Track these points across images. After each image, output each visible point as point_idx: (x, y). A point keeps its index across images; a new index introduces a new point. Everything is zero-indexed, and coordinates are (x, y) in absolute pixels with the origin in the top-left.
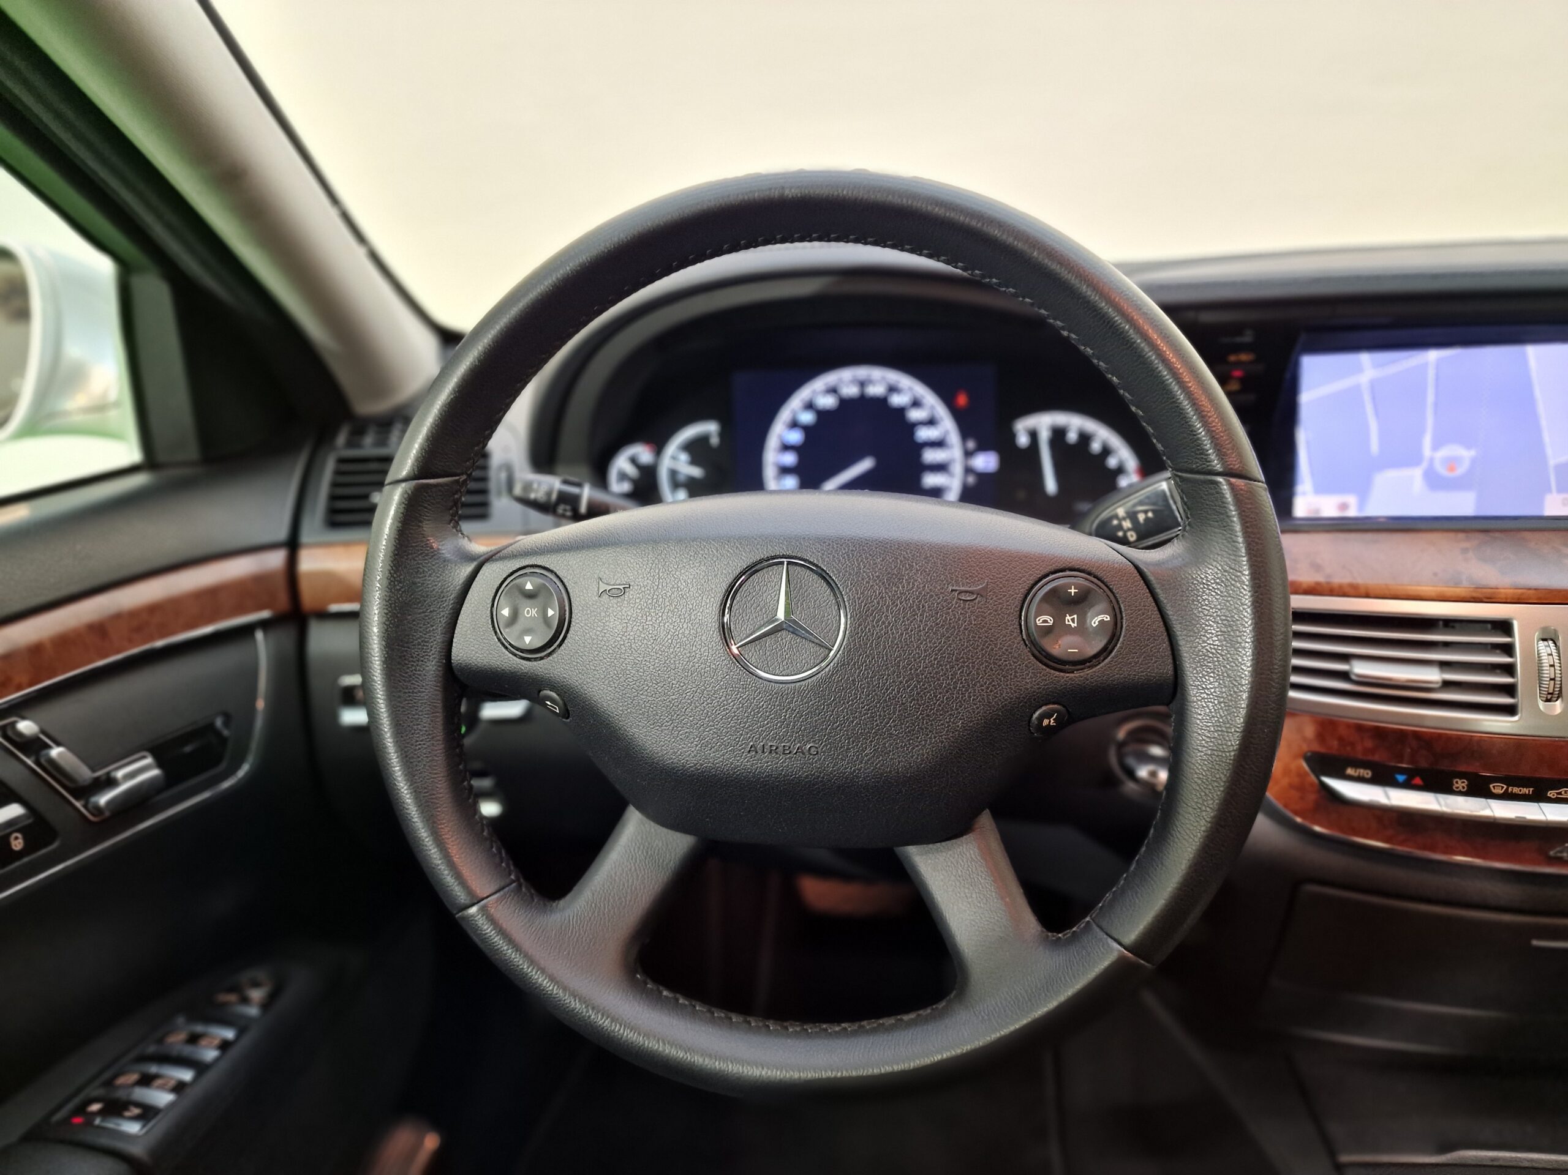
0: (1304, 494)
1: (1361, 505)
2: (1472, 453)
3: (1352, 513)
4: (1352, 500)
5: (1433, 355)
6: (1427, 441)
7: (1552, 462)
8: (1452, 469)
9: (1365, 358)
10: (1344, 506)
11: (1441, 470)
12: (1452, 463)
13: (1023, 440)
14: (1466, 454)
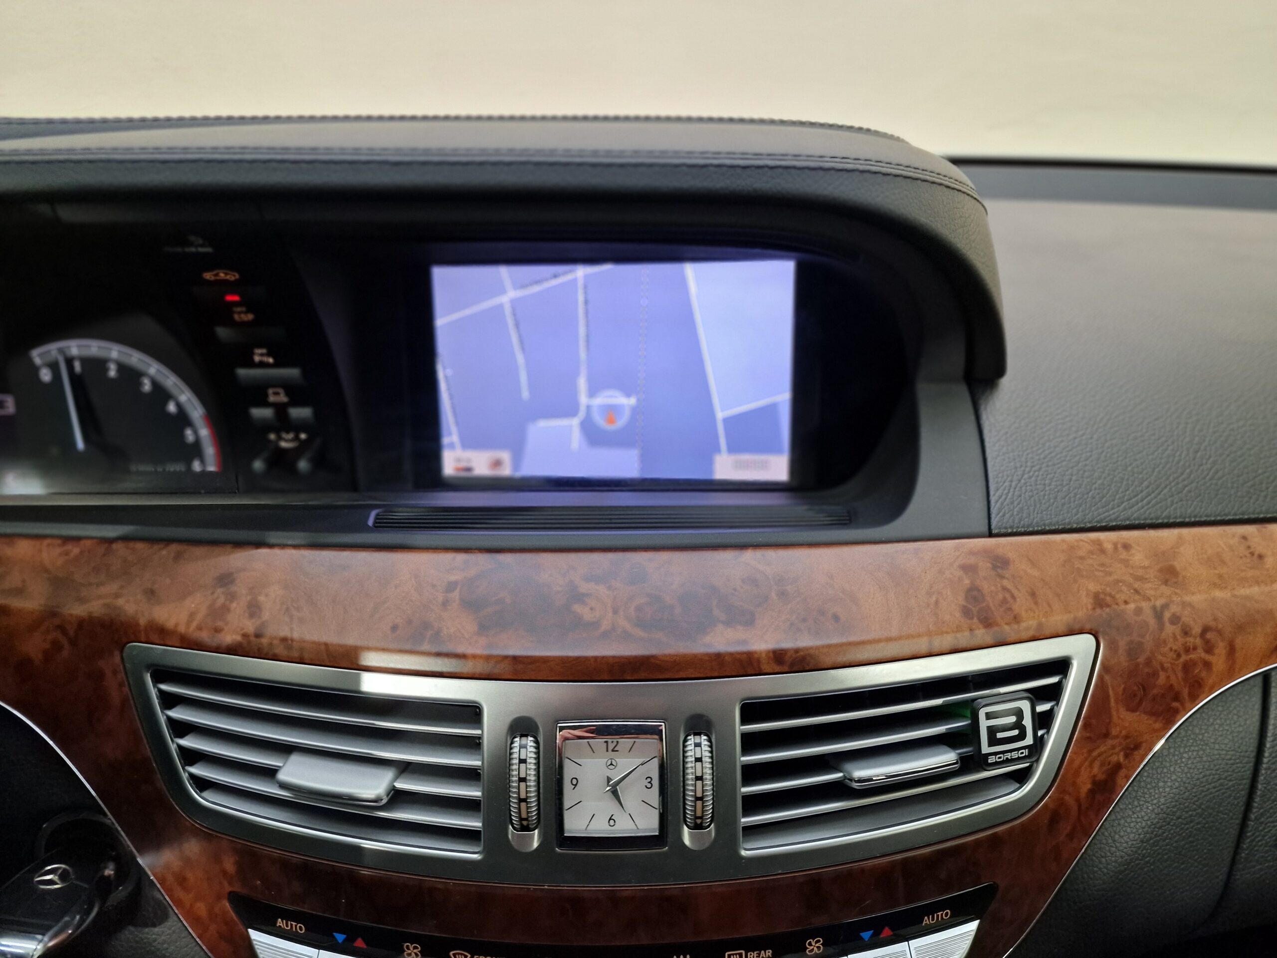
0: (452, 446)
1: (517, 460)
2: (632, 401)
3: (506, 471)
4: (505, 456)
5: (581, 272)
6: (582, 383)
7: (720, 415)
8: (611, 421)
9: (504, 272)
10: (497, 463)
11: (599, 420)
12: (611, 412)
13: (46, 375)
14: (628, 402)
